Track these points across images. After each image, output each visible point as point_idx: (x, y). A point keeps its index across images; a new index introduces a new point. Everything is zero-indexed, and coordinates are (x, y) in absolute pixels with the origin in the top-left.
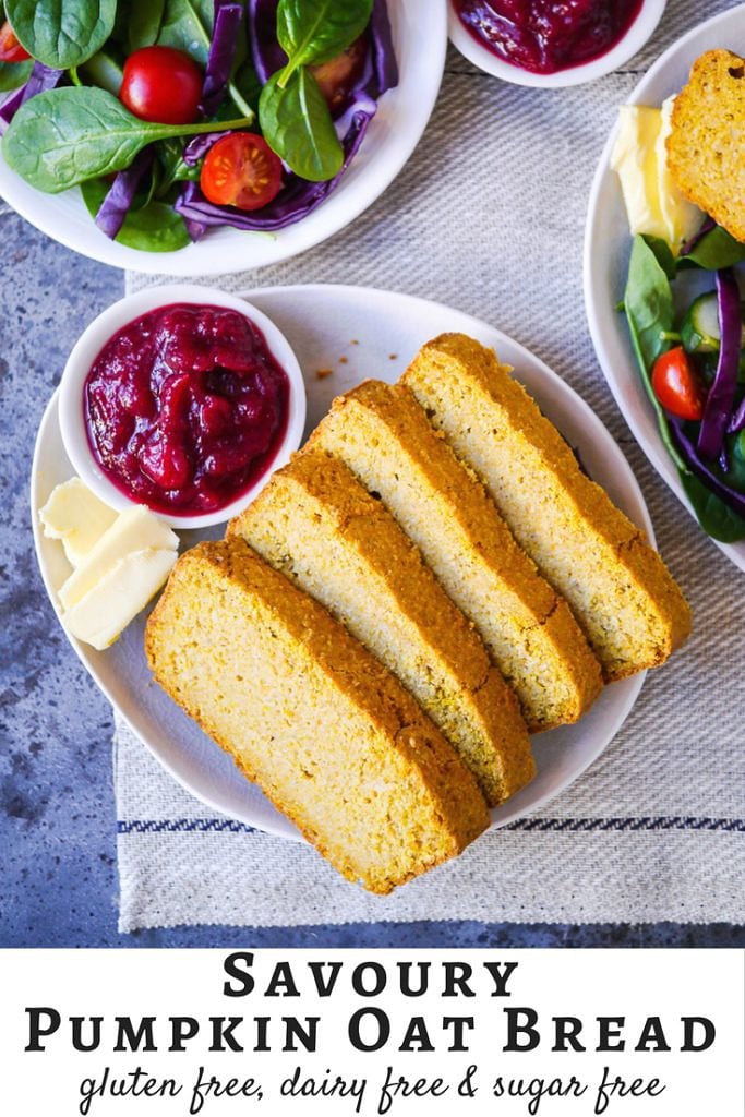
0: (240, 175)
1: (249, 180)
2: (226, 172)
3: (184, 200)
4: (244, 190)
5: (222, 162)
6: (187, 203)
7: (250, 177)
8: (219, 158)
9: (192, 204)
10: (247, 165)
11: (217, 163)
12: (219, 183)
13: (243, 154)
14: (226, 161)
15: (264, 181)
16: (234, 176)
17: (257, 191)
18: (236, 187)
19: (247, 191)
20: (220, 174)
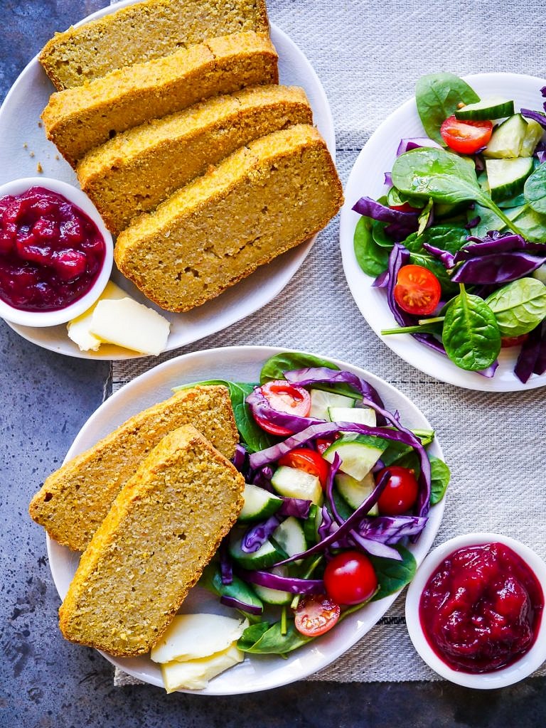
0: (415, 289)
1: (411, 294)
2: (417, 280)
3: (403, 249)
4: (406, 290)
5: (424, 279)
6: (400, 251)
7: (414, 295)
8: (426, 278)
9: (400, 254)
10: (421, 294)
11: (423, 276)
12: (410, 276)
13: (427, 292)
14: (424, 282)
15: (411, 303)
16: (414, 285)
17: (405, 298)
18: (408, 286)
19: (405, 293)
20: (415, 277)
